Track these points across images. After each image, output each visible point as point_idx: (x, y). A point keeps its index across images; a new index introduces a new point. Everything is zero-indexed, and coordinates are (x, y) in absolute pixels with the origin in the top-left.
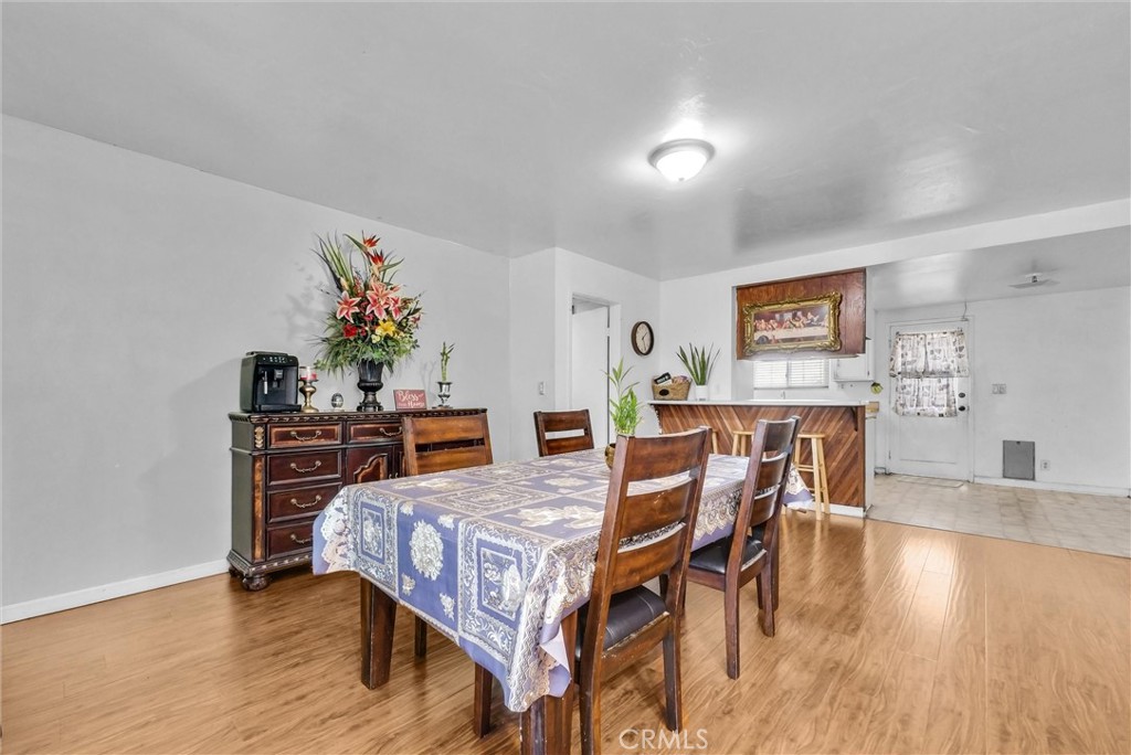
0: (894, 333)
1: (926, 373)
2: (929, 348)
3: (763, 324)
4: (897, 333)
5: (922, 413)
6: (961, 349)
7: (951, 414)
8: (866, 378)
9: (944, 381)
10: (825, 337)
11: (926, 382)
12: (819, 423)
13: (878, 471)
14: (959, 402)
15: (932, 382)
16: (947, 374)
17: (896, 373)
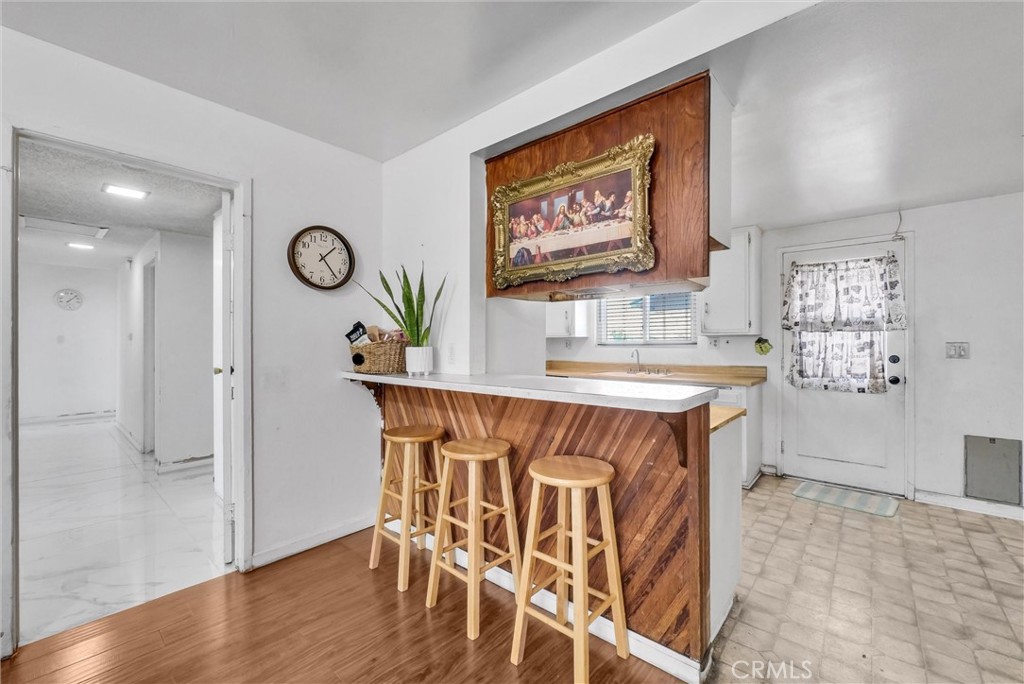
0: (788, 264)
1: (837, 324)
2: (842, 285)
3: (521, 224)
4: (793, 263)
5: (831, 385)
6: (893, 285)
7: (876, 389)
8: (746, 330)
9: (866, 337)
10: (626, 243)
11: (836, 337)
12: (608, 438)
13: (765, 470)
14: (891, 370)
15: (848, 338)
16: (870, 324)
17: (791, 323)
